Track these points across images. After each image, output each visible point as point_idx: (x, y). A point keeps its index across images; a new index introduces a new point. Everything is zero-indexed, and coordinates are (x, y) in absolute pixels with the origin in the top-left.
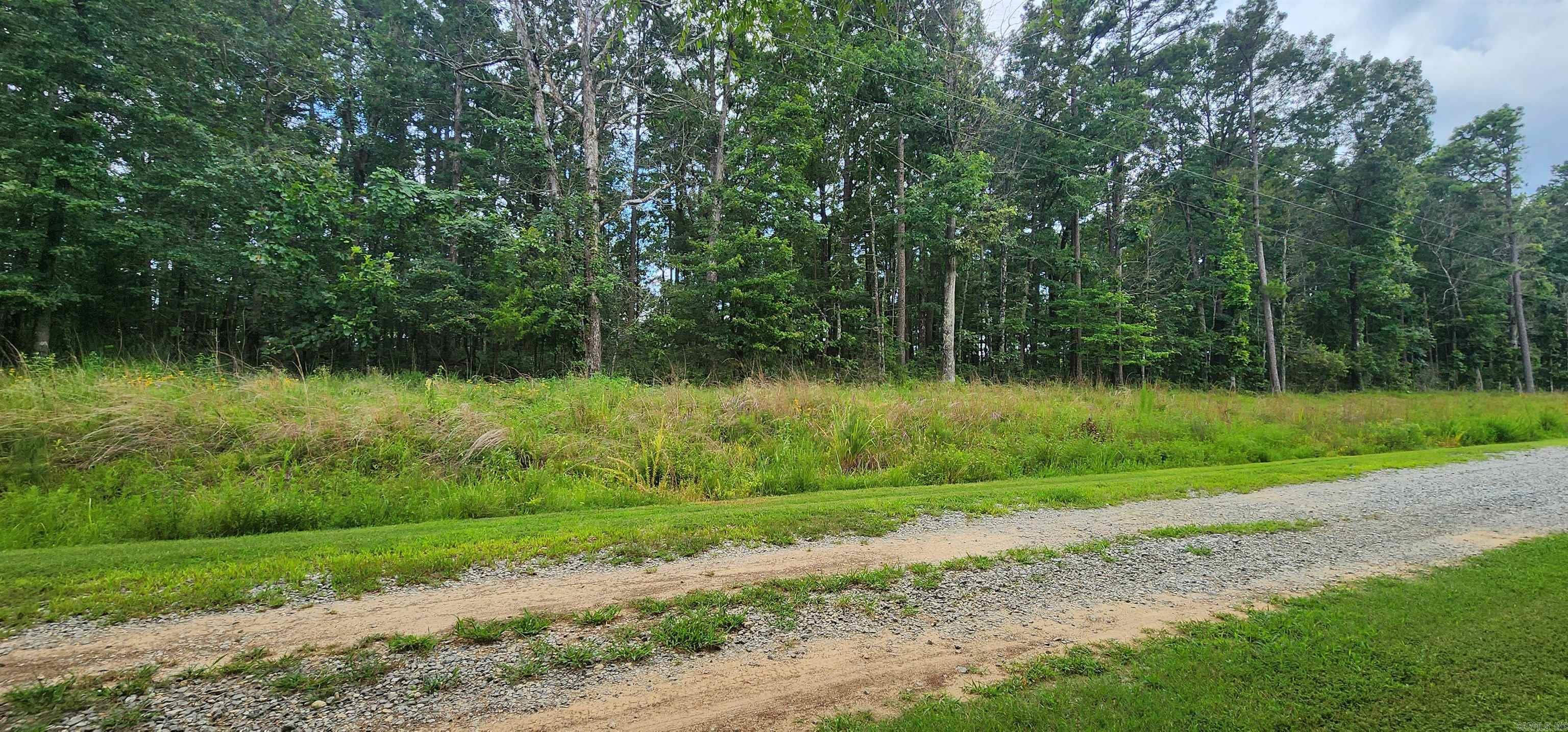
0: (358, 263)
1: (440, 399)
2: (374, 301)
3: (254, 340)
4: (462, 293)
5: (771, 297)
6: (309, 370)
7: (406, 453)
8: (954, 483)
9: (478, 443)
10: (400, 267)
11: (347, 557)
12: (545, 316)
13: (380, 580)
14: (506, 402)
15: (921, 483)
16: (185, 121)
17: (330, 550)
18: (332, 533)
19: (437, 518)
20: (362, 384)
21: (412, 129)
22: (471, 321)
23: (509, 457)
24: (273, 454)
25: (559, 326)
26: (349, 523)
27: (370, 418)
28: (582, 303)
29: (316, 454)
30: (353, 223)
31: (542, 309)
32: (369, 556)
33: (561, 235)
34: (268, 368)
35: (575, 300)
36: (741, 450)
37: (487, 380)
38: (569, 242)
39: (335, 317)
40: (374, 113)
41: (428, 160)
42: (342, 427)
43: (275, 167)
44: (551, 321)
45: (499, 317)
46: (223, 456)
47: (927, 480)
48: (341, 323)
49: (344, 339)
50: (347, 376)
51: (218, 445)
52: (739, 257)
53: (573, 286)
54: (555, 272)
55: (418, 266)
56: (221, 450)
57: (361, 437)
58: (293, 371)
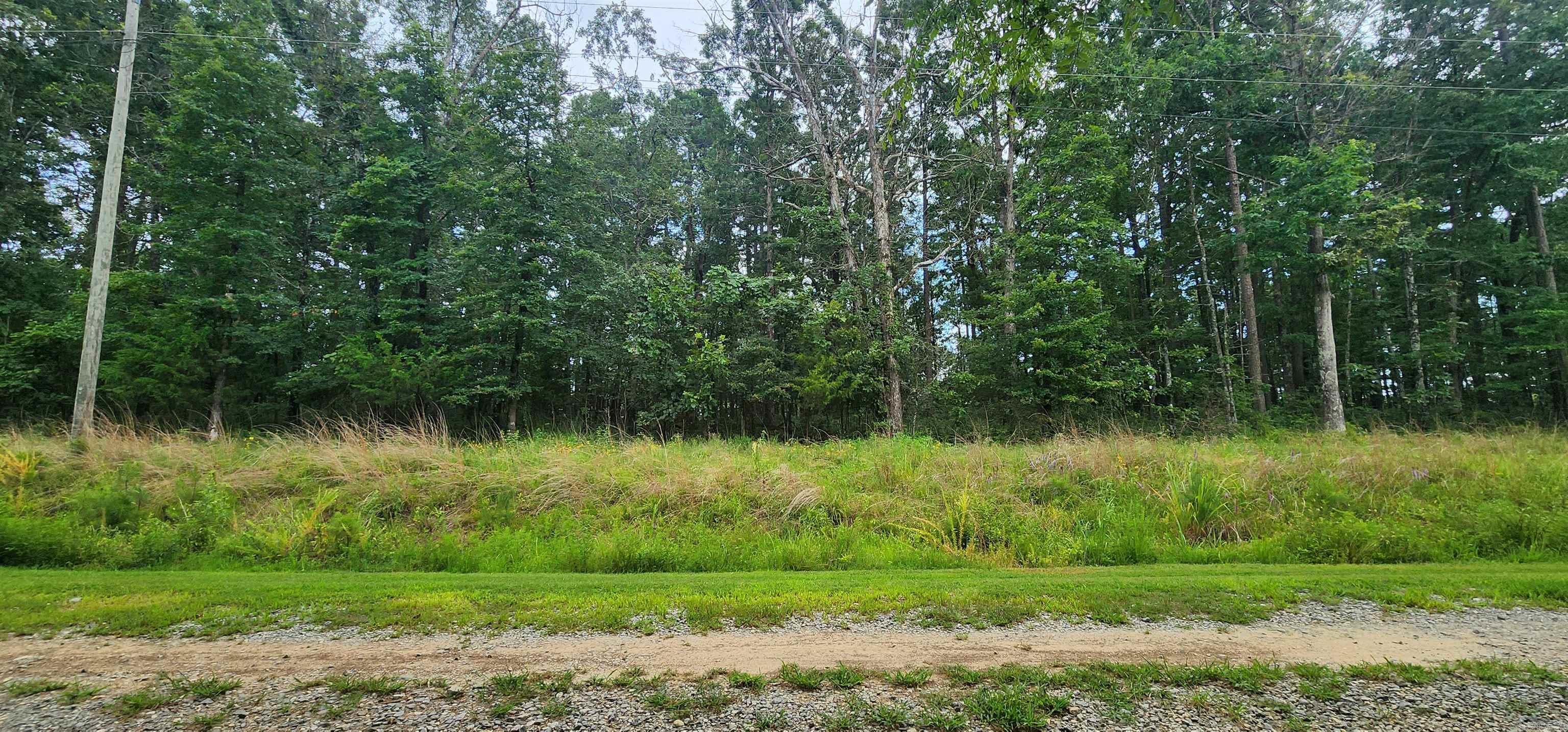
0: (700, 346)
1: (764, 460)
2: (712, 378)
3: (632, 414)
4: (778, 365)
5: (1079, 344)
6: (667, 438)
7: (739, 509)
9: (795, 501)
10: (730, 346)
11: (697, 597)
12: (849, 381)
13: (722, 620)
14: (818, 463)
16: (588, 253)
17: (685, 590)
18: (686, 576)
19: (765, 568)
20: (704, 448)
21: (736, 230)
22: (787, 389)
23: (822, 514)
24: (645, 508)
25: (861, 390)
26: (698, 568)
27: (711, 477)
28: (881, 366)
29: (674, 507)
30: (696, 314)
31: (846, 374)
32: (713, 597)
33: (858, 304)
34: (641, 437)
35: (875, 364)
36: (1056, 513)
37: (801, 442)
38: (867, 310)
39: (685, 393)
40: (709, 222)
41: (749, 255)
42: (691, 484)
43: (643, 277)
44: (854, 385)
45: (809, 384)
46: (613, 508)
48: (689, 397)
49: (692, 411)
50: (694, 441)
51: (610, 499)
52: (1038, 305)
53: (872, 350)
54: (855, 339)
55: (744, 345)
56: (612, 502)
57: (705, 494)
58: (657, 439)
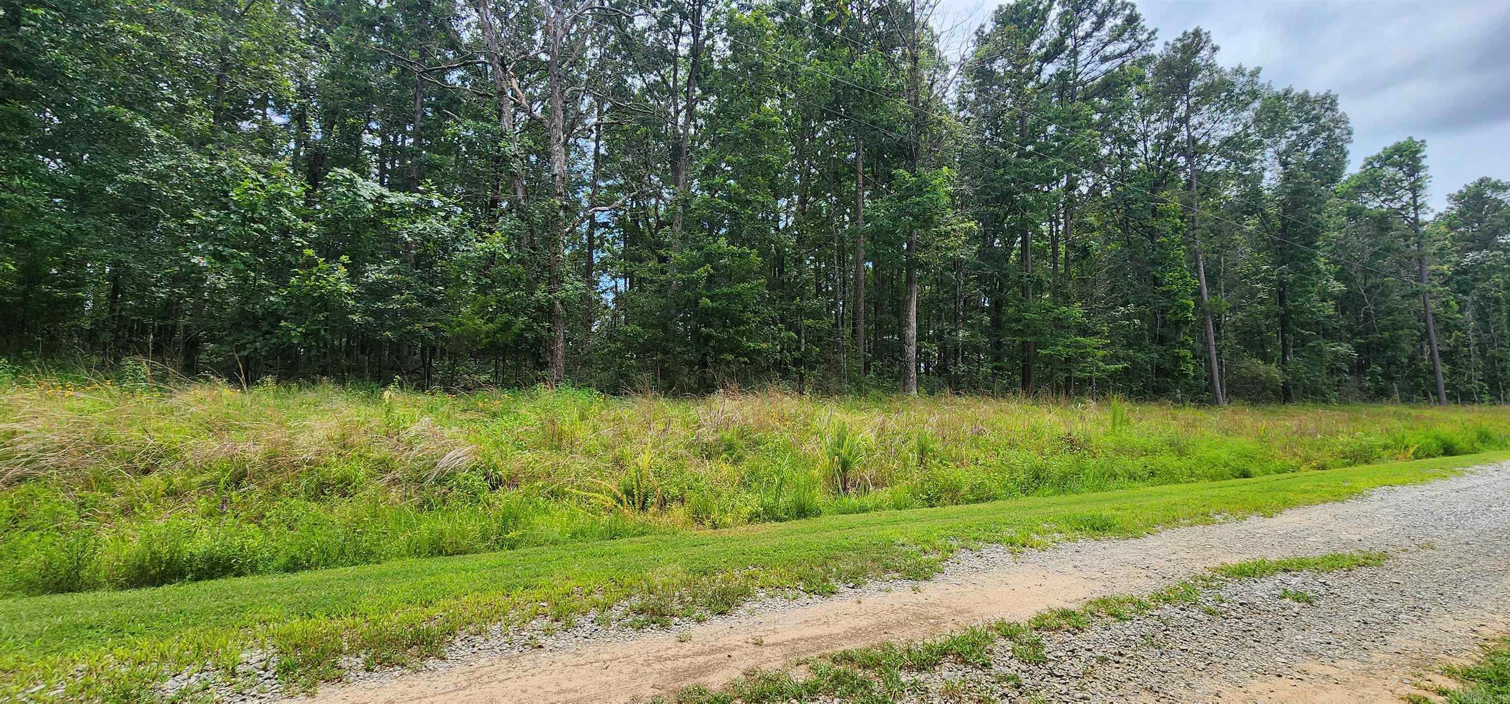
0: (310, 266)
1: (399, 412)
2: (325, 307)
3: (192, 346)
4: (420, 298)
5: (740, 307)
6: (251, 381)
7: (362, 474)
8: (957, 504)
9: (443, 463)
10: (354, 272)
11: (296, 624)
12: (507, 326)
13: (343, 661)
14: (468, 415)
15: (924, 506)
16: (125, 115)
17: (274, 612)
18: (274, 580)
19: (400, 556)
20: (309, 396)
21: (367, 138)
22: (430, 328)
23: (477, 480)
24: (206, 477)
25: (522, 335)
26: (294, 566)
27: (320, 434)
28: (546, 312)
29: (260, 477)
30: (306, 225)
31: (507, 317)
32: (323, 620)
33: (525, 241)
34: (207, 379)
35: (540, 308)
36: (727, 469)
37: (447, 390)
38: (534, 249)
39: (283, 323)
40: (329, 119)
41: (382, 168)
42: (290, 445)
43: (222, 164)
44: (515, 329)
45: (460, 324)
46: (147, 479)
47: (931, 502)
48: (289, 330)
49: (292, 346)
50: (294, 386)
51: (142, 466)
52: (708, 266)
53: (539, 294)
54: (519, 279)
55: (373, 274)
56: (146, 472)
57: (311, 456)
58: (233, 381)
